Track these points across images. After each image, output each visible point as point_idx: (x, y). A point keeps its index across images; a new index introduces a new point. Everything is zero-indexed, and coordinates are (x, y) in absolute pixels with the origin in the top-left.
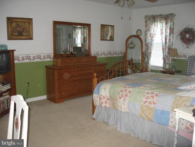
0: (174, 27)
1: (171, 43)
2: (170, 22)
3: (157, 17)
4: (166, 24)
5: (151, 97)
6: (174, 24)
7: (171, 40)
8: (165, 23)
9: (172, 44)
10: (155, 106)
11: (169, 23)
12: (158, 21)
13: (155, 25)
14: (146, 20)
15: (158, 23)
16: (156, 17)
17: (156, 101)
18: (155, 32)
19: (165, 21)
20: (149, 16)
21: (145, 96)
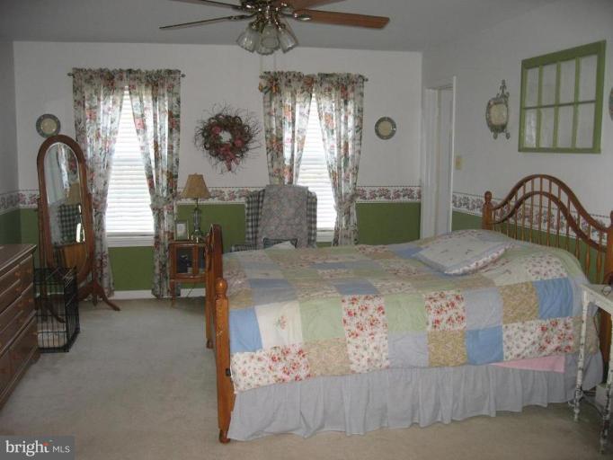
0: (182, 109)
1: (174, 159)
2: (169, 96)
3: (121, 78)
4: (155, 99)
5: (448, 306)
6: (179, 102)
7: (174, 151)
8: (150, 98)
9: (177, 162)
10: (464, 324)
11: (166, 98)
12: (123, 89)
13: (114, 103)
14: (74, 82)
15: (123, 95)
16: (117, 77)
17: (464, 311)
18: (115, 123)
19: (149, 91)
20: (90, 70)
21: (432, 307)
